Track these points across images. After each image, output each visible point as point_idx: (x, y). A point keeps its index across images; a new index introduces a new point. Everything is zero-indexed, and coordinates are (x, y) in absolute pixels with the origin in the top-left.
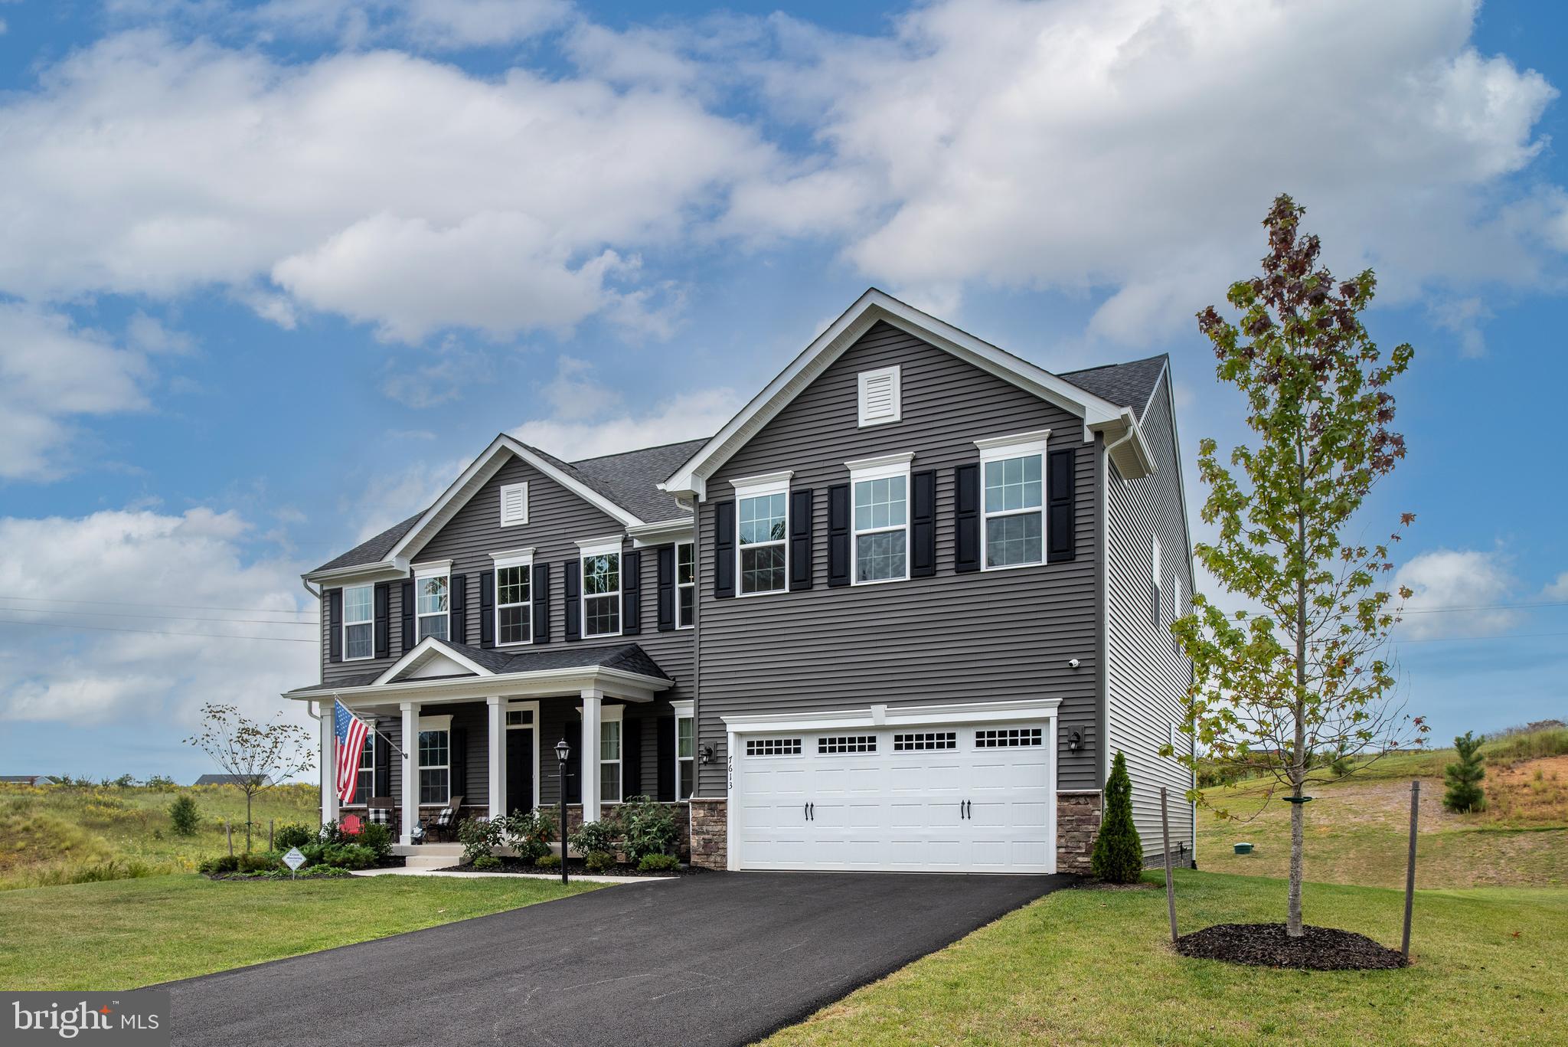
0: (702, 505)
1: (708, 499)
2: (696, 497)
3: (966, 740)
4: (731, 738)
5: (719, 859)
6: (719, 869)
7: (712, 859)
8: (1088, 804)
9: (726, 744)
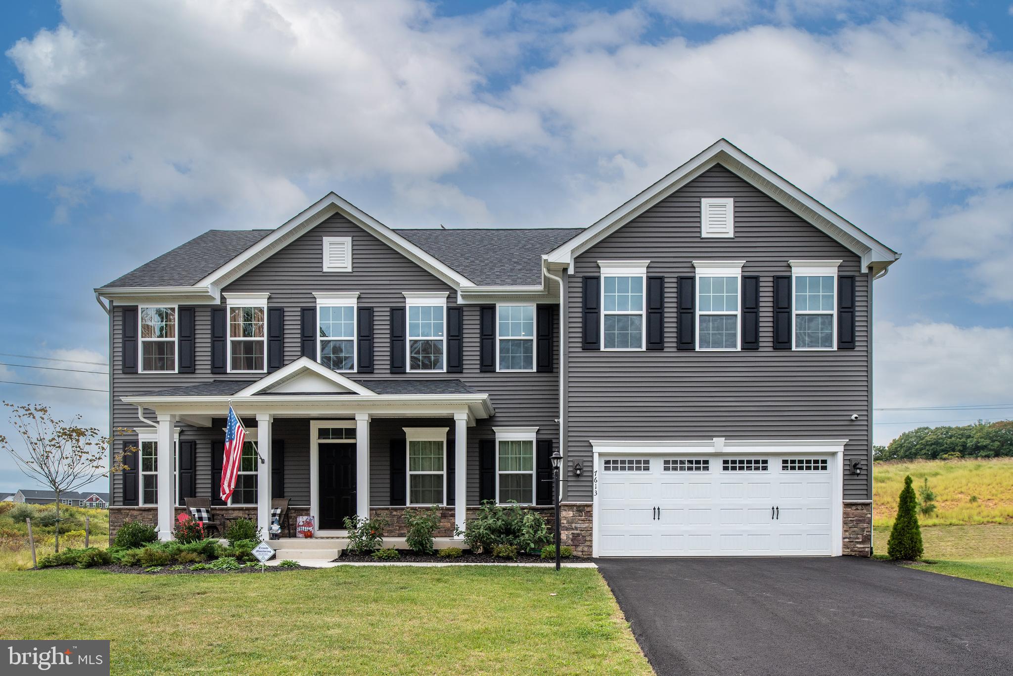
0: (570, 276)
1: (575, 272)
2: (565, 270)
3: (775, 465)
4: (596, 456)
5: (586, 549)
6: (585, 557)
7: (580, 549)
8: (863, 510)
9: (592, 461)
